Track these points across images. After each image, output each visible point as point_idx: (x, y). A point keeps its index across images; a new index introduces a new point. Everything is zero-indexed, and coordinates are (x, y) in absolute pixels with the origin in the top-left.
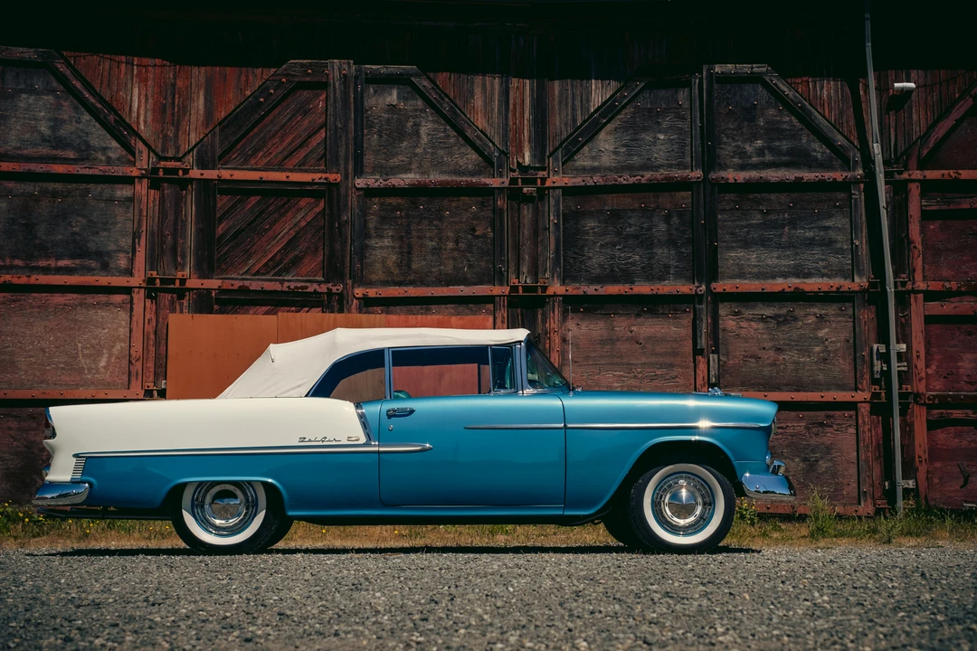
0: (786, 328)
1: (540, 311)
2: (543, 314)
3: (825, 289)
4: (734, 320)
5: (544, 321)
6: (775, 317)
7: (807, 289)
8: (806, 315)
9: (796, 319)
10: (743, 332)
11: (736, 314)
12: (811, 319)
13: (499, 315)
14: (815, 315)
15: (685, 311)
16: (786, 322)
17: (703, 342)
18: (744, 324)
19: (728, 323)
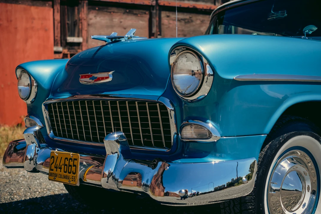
0: (188, 25)
1: (76, 8)
2: (78, 10)
3: (205, 8)
4: (167, 19)
5: (79, 13)
6: (184, 20)
7: (198, 7)
8: (197, 19)
9: (192, 21)
10: (171, 26)
11: (168, 16)
12: (198, 22)
13: (55, 7)
14: (200, 19)
15: (145, 13)
16: (188, 22)
17: (154, 30)
18: (171, 22)
19: (165, 21)
